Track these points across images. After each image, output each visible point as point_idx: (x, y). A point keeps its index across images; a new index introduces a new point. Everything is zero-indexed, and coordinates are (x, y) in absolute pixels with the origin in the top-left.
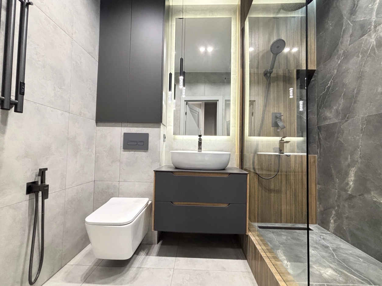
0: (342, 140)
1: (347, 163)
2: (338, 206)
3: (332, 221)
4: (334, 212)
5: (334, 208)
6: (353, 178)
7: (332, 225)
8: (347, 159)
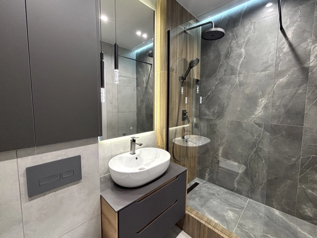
0: (216, 130)
1: (218, 143)
2: (212, 167)
3: (207, 175)
4: (208, 170)
5: (209, 168)
6: (221, 152)
7: (207, 177)
8: (218, 141)
